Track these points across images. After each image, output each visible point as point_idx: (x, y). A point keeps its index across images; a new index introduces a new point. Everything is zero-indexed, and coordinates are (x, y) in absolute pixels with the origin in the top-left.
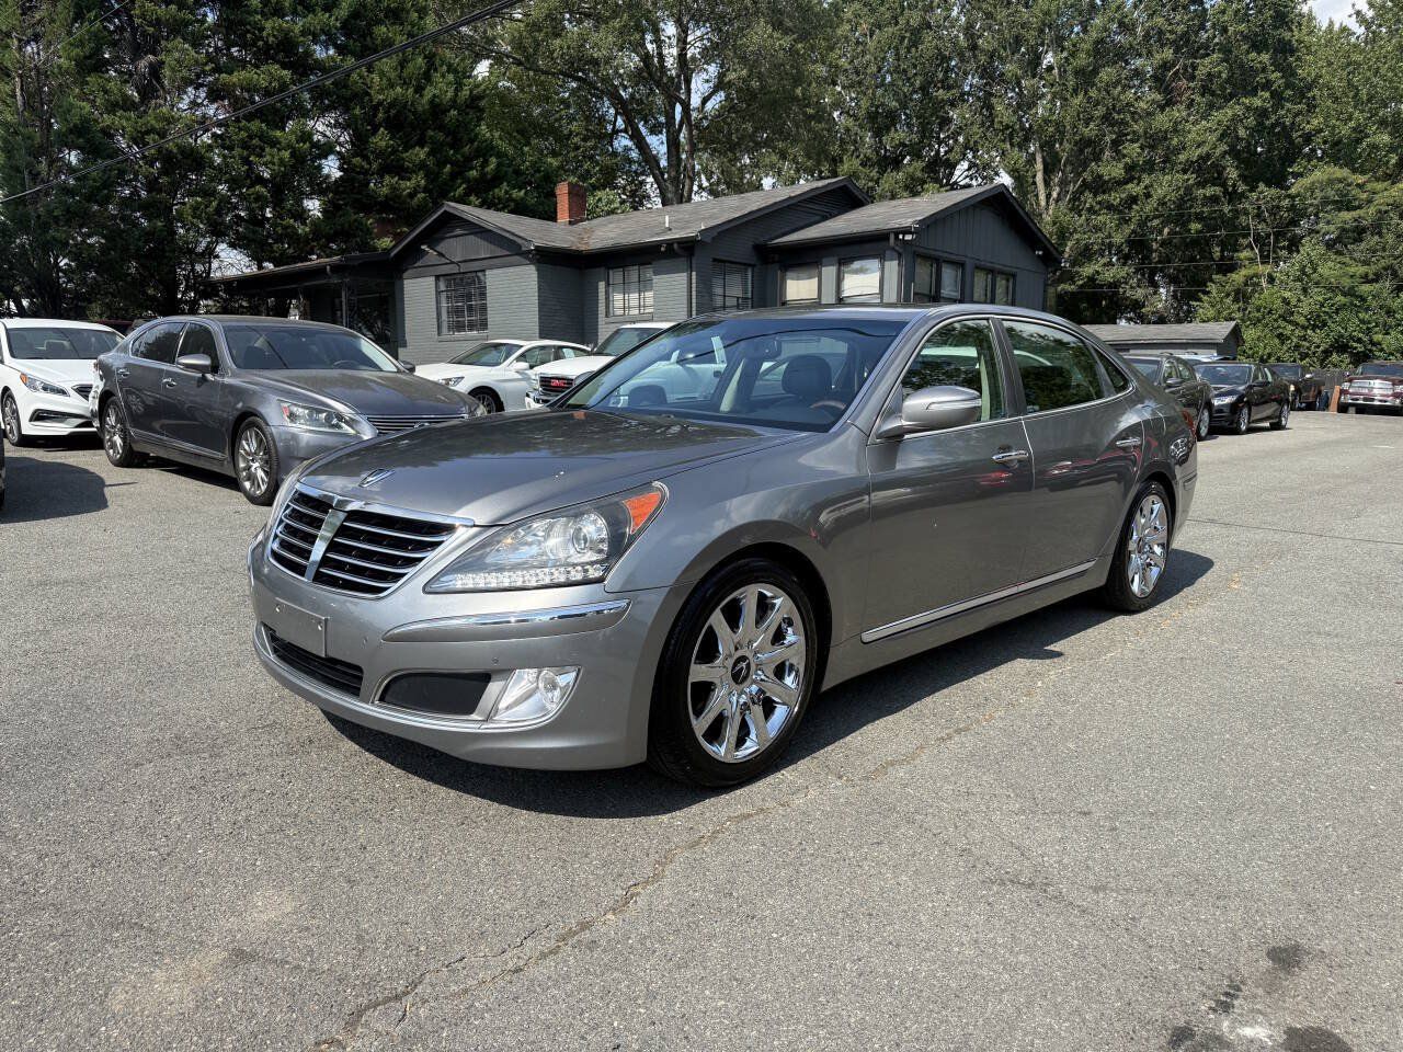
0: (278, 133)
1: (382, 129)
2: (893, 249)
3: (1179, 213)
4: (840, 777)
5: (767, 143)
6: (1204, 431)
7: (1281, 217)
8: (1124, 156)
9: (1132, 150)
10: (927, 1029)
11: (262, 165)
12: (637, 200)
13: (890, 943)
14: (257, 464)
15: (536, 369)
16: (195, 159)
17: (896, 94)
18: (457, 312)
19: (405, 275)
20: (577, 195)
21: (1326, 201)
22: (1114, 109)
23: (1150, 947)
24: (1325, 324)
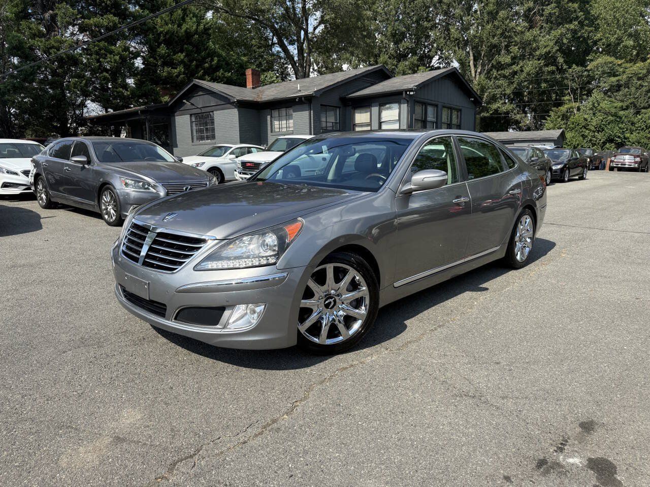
0: (113, 47)
1: (163, 45)
2: (405, 99)
3: (537, 78)
4: (387, 349)
5: (344, 49)
6: (548, 181)
7: (583, 80)
8: (511, 52)
9: (515, 49)
10: (430, 464)
11: (106, 63)
12: (284, 76)
13: (412, 425)
14: (110, 207)
15: (239, 158)
16: (74, 61)
17: (404, 24)
18: (201, 131)
19: (176, 114)
20: (255, 75)
21: (604, 73)
22: (506, 30)
23: (528, 423)
24: (603, 130)
